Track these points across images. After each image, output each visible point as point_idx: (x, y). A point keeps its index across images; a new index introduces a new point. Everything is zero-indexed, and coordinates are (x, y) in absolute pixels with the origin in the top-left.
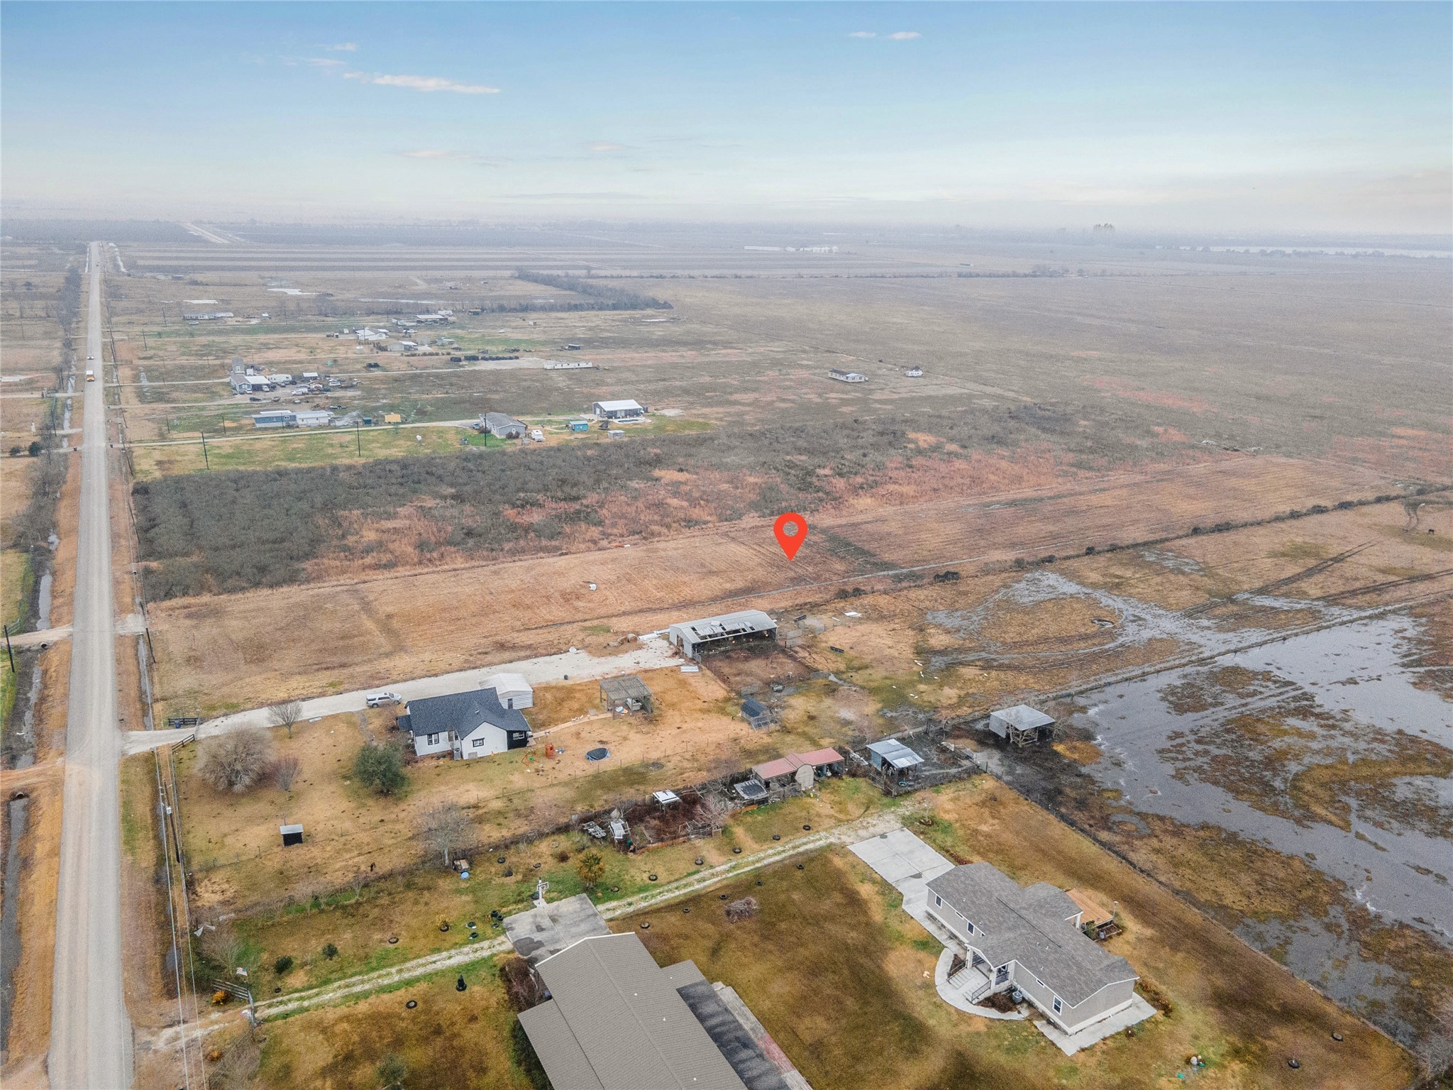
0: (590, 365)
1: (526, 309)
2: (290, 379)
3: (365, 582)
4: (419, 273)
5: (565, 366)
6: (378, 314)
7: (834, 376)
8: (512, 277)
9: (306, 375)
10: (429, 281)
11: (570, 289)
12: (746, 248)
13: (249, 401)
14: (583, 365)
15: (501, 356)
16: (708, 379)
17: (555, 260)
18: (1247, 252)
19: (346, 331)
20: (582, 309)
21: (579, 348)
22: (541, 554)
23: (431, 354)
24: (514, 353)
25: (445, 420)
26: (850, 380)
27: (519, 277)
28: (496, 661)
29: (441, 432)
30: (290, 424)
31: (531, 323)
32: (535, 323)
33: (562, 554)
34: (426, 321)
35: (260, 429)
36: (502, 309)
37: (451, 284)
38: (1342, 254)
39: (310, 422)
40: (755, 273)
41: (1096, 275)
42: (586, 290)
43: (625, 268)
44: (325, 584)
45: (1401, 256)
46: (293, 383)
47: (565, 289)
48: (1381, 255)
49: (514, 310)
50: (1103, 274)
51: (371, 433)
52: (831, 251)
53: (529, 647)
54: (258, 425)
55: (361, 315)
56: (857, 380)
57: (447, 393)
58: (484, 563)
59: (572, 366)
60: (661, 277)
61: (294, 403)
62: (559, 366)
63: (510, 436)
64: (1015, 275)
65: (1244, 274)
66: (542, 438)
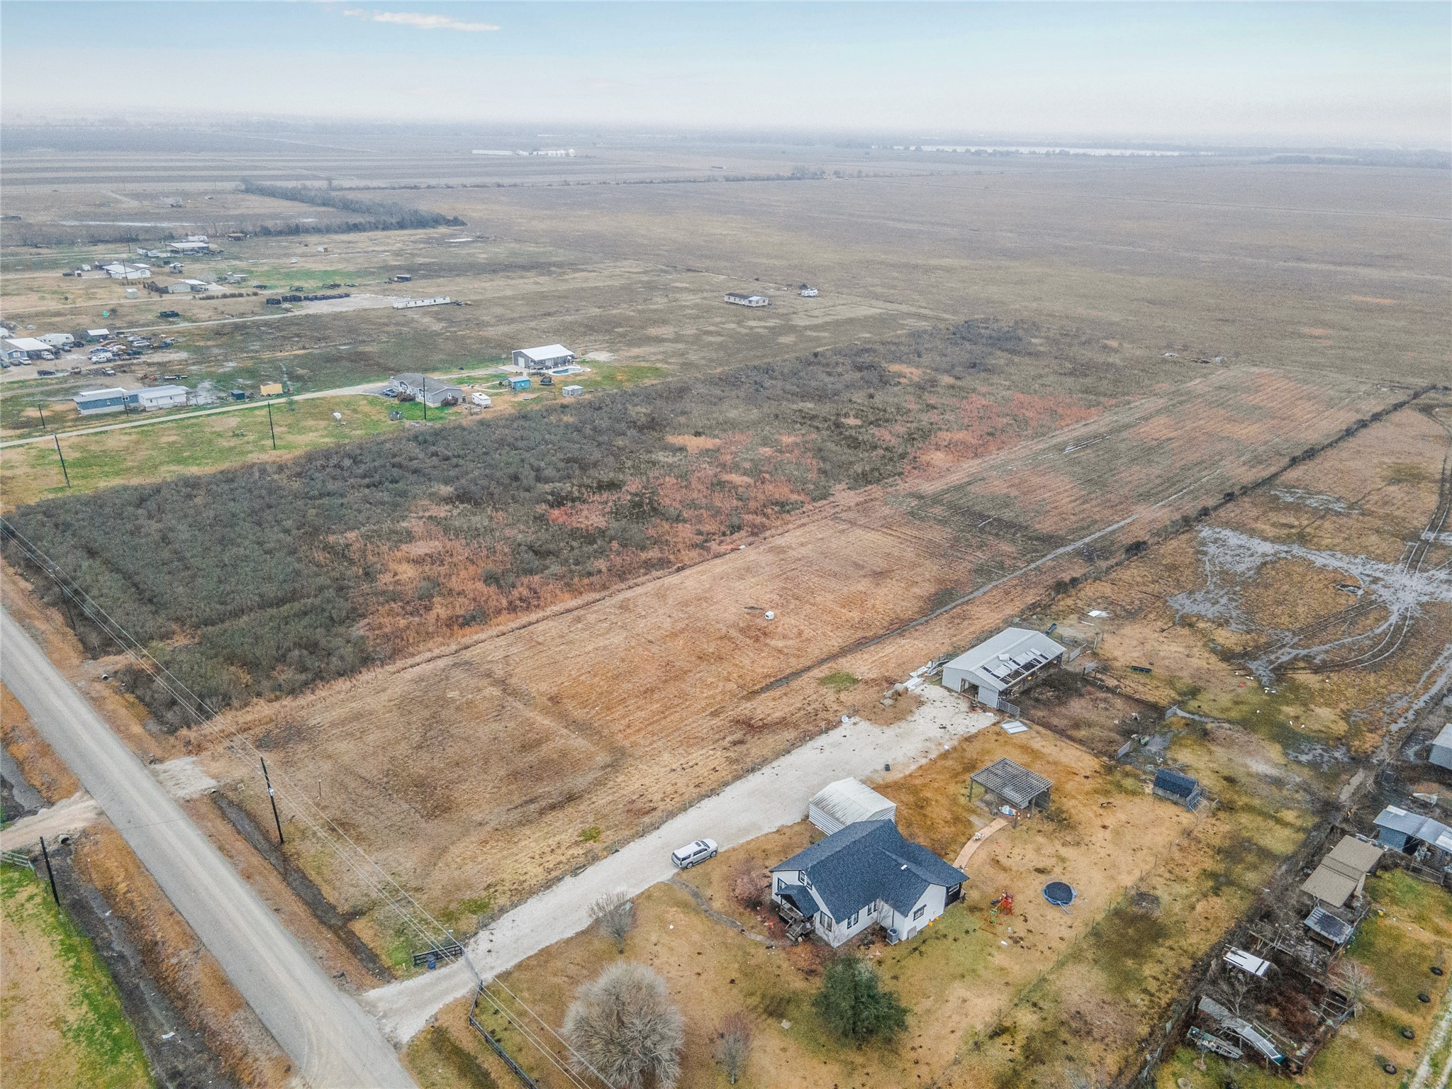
0: (448, 300)
1: (296, 230)
2: (72, 339)
3: (467, 647)
4: (114, 186)
5: (419, 303)
6: (107, 242)
7: (732, 300)
8: (236, 191)
9: (92, 333)
10: (136, 196)
11: (324, 205)
12: (475, 152)
13: (36, 376)
14: (440, 301)
15: (319, 294)
16: (597, 311)
17: (265, 168)
18: (955, 151)
19: (86, 267)
20: (364, 230)
21: (407, 279)
22: (655, 574)
23: (233, 296)
24: (333, 289)
25: (339, 387)
26: (754, 304)
27: (247, 191)
28: (766, 752)
29: (349, 404)
30: (131, 408)
31: (321, 249)
32: (326, 250)
33: (679, 570)
34: (184, 251)
35: (90, 417)
36: (267, 232)
37: (171, 201)
38: (1034, 153)
39: (162, 402)
40: (517, 180)
41: (852, 176)
42: (347, 206)
43: (360, 177)
44: (417, 659)
45: (1084, 155)
46: (78, 345)
47: (319, 205)
48: (1067, 154)
49: (280, 233)
50: (859, 175)
51: (257, 412)
52: (567, 155)
53: (783, 723)
54: (85, 412)
55: (84, 244)
56: (761, 304)
57: (304, 348)
58: (597, 596)
59: (427, 302)
60: (416, 187)
61: (105, 374)
62: (412, 304)
63: (447, 404)
64: (779, 178)
65: (979, 173)
66: (489, 402)
